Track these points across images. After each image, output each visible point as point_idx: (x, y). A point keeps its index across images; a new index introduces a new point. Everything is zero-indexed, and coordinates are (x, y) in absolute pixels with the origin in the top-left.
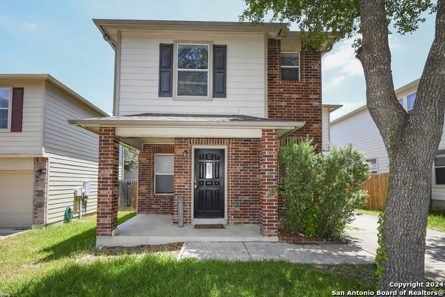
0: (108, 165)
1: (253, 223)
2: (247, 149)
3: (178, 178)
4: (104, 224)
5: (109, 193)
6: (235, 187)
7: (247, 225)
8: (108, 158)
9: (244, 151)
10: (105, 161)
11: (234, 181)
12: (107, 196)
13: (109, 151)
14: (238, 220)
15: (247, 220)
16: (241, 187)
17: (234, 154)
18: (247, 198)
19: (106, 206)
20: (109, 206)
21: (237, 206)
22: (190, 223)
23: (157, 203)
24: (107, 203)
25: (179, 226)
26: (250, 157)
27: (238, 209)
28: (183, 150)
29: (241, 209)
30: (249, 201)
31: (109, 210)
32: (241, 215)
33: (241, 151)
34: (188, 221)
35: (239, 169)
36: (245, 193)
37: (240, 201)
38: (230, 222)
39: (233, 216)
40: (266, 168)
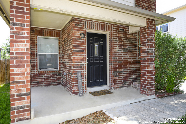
0: (23, 37)
1: (125, 87)
2: (122, 36)
3: (76, 55)
4: (21, 107)
5: (26, 70)
6: (115, 62)
7: (122, 88)
8: (23, 29)
9: (120, 37)
10: (19, 33)
11: (114, 58)
12: (24, 74)
13: (24, 21)
14: (116, 86)
15: (122, 85)
16: (118, 62)
17: (115, 38)
18: (122, 70)
19: (23, 86)
20: (26, 86)
21: (116, 76)
22: (86, 92)
23: (41, 77)
24: (24, 82)
25: (80, 96)
26: (123, 41)
27: (117, 78)
28: (80, 32)
29: (118, 78)
30: (123, 72)
31: (27, 90)
32: (118, 82)
33: (118, 37)
34: (85, 91)
35: (117, 50)
36: (121, 66)
37: (118, 72)
38: (112, 87)
39: (114, 83)
40: (150, 48)
